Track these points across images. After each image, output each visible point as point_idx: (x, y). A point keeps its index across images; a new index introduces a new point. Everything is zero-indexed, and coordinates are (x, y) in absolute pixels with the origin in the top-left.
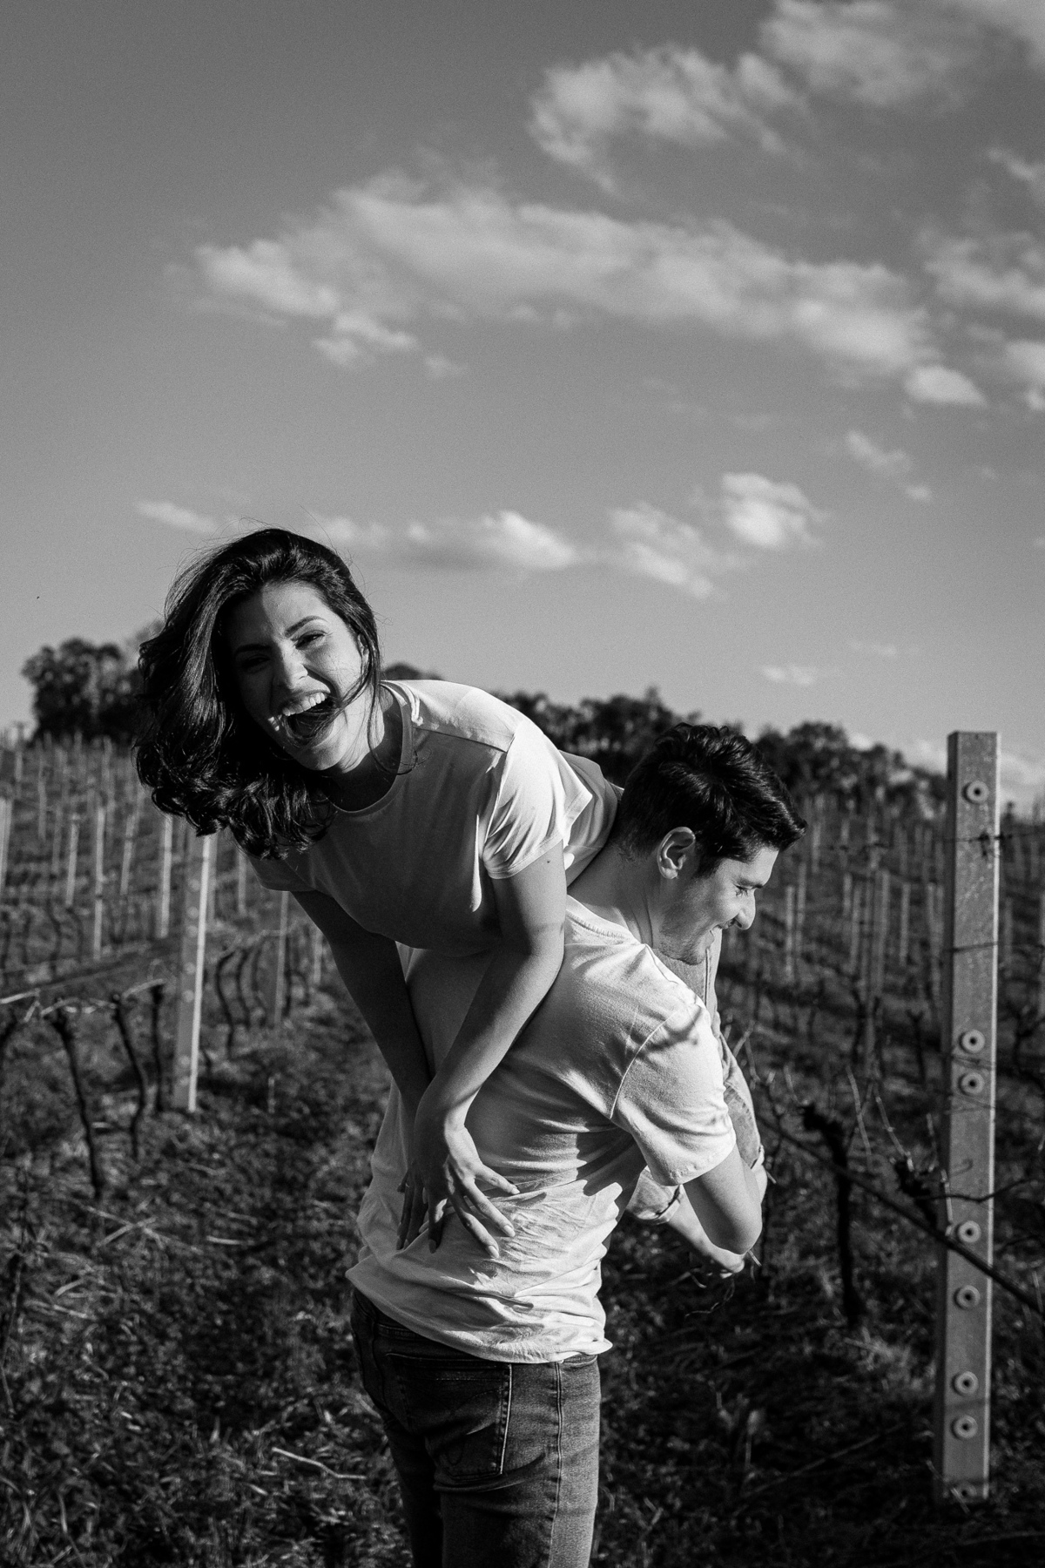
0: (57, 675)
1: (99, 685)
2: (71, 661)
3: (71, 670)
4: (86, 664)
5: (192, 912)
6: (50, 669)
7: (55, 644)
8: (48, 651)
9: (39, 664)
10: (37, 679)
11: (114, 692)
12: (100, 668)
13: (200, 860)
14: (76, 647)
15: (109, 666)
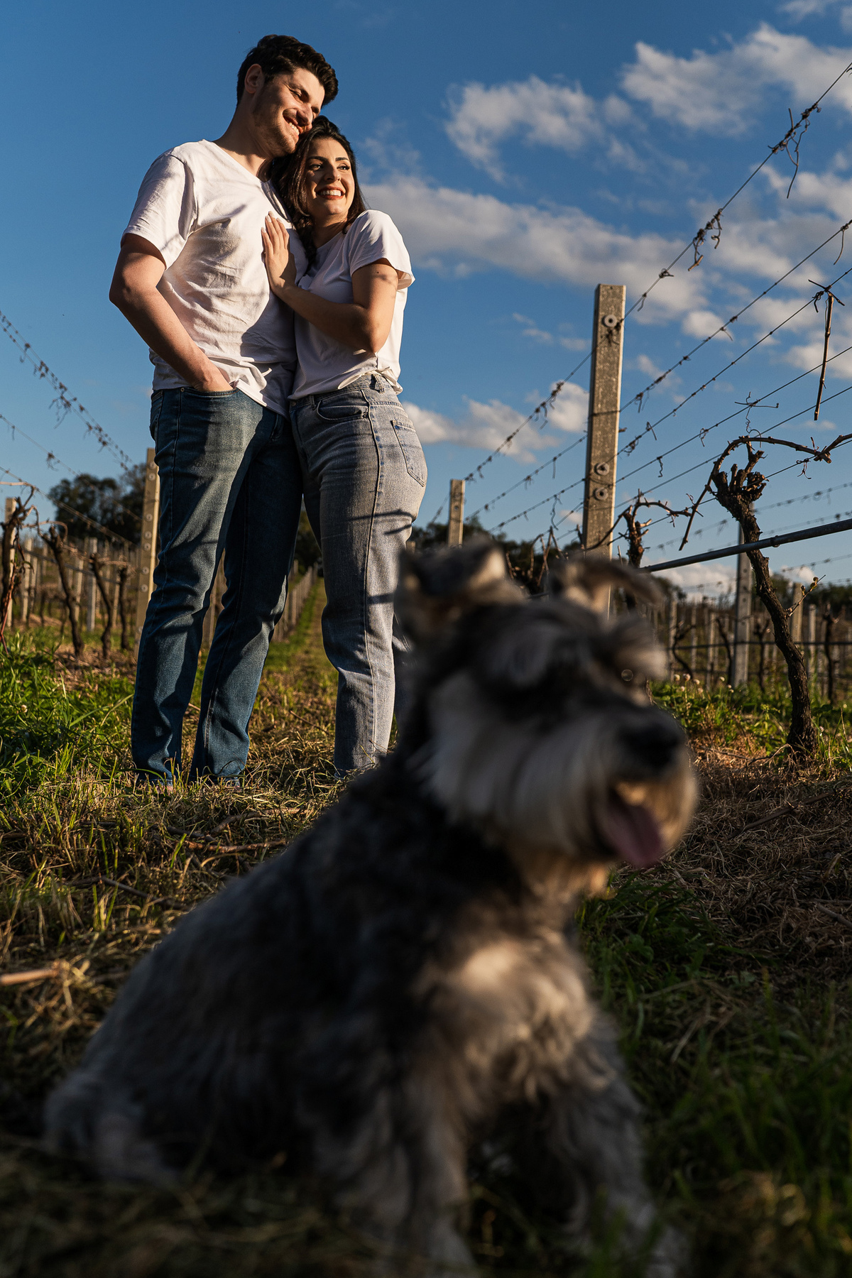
0: (71, 499)
1: (101, 506)
2: (82, 490)
3: (82, 496)
4: (93, 492)
5: (147, 535)
6: (68, 495)
7: (71, 478)
8: (66, 482)
9: (59, 490)
10: (56, 503)
11: (112, 511)
12: (102, 495)
13: (154, 501)
14: (84, 480)
15: (108, 493)
